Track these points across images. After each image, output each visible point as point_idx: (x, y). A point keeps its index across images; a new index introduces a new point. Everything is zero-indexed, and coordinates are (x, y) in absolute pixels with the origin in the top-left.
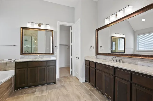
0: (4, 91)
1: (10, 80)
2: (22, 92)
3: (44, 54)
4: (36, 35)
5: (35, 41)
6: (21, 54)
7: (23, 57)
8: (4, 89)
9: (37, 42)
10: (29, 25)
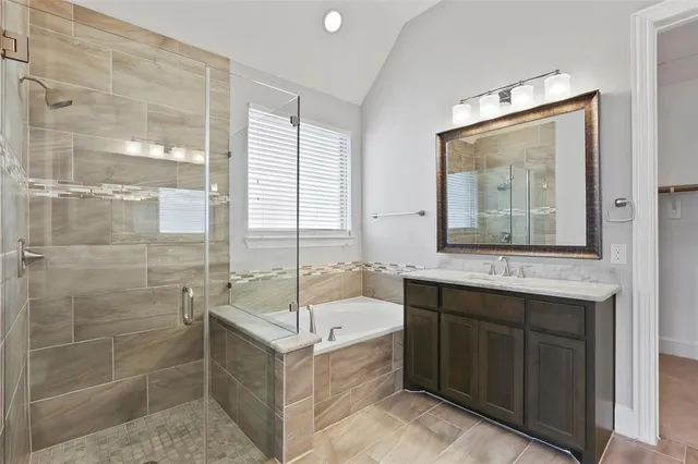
0: (355, 373)
1: (382, 341)
2: (413, 409)
3: (537, 254)
4: (545, 155)
5: (545, 186)
6: (439, 250)
7: (447, 263)
8: (356, 368)
9: (553, 189)
10: (461, 117)
